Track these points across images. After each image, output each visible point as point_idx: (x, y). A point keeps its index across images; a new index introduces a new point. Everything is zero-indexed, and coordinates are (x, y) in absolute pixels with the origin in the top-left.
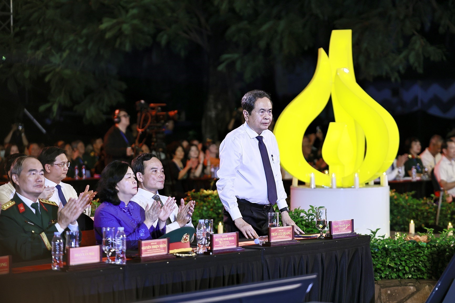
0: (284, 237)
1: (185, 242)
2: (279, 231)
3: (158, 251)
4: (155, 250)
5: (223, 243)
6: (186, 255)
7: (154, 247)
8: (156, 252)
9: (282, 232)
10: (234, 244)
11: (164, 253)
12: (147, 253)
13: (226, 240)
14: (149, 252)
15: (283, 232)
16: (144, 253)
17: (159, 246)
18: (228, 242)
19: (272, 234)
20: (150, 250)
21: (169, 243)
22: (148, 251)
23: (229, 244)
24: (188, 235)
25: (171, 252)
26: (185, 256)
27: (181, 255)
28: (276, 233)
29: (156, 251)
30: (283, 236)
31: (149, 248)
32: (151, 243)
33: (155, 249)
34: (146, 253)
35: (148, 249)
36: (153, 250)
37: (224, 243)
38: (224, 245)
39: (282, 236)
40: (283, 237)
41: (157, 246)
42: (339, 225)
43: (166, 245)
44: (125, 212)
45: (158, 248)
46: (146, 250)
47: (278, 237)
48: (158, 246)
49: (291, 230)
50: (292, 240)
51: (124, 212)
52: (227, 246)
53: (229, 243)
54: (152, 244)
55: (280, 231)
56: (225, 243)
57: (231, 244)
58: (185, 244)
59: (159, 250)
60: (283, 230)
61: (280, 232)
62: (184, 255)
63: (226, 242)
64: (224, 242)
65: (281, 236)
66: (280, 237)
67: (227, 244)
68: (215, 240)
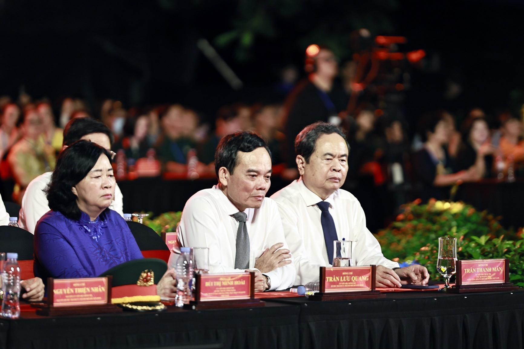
0: (354, 285)
1: (145, 286)
2: (344, 273)
3: (88, 299)
4: (82, 296)
5: (222, 291)
6: (145, 308)
7: (80, 290)
8: (84, 299)
9: (349, 275)
10: (244, 292)
11: (102, 301)
12: (65, 300)
13: (229, 286)
14: (68, 300)
15: (351, 276)
16: (58, 300)
17: (91, 290)
18: (233, 289)
19: (327, 278)
20: (71, 296)
21: (112, 285)
22: (67, 296)
23: (235, 293)
24: (151, 273)
25: (114, 301)
26: (142, 310)
27: (135, 307)
28: (337, 277)
29: (84, 297)
30: (352, 283)
31: (68, 292)
32: (74, 283)
33: (82, 294)
34: (62, 300)
35: (67, 294)
36: (78, 296)
37: (224, 291)
38: (223, 293)
39: (350, 283)
40: (352, 286)
41: (86, 290)
42: (478, 269)
43: (103, 289)
44: (88, 231)
45: (88, 293)
46: (63, 296)
47: (342, 285)
48: (88, 290)
49: (370, 273)
50: (372, 291)
51: (86, 231)
52: (230, 295)
53: (235, 290)
54: (75, 285)
55: (347, 273)
56: (226, 290)
57: (240, 292)
58: (145, 288)
59: (90, 297)
60: (351, 273)
61: (345, 275)
62: (139, 308)
63: (228, 288)
64: (224, 288)
65: (346, 283)
66: (344, 285)
67: (231, 293)
68: (205, 284)
